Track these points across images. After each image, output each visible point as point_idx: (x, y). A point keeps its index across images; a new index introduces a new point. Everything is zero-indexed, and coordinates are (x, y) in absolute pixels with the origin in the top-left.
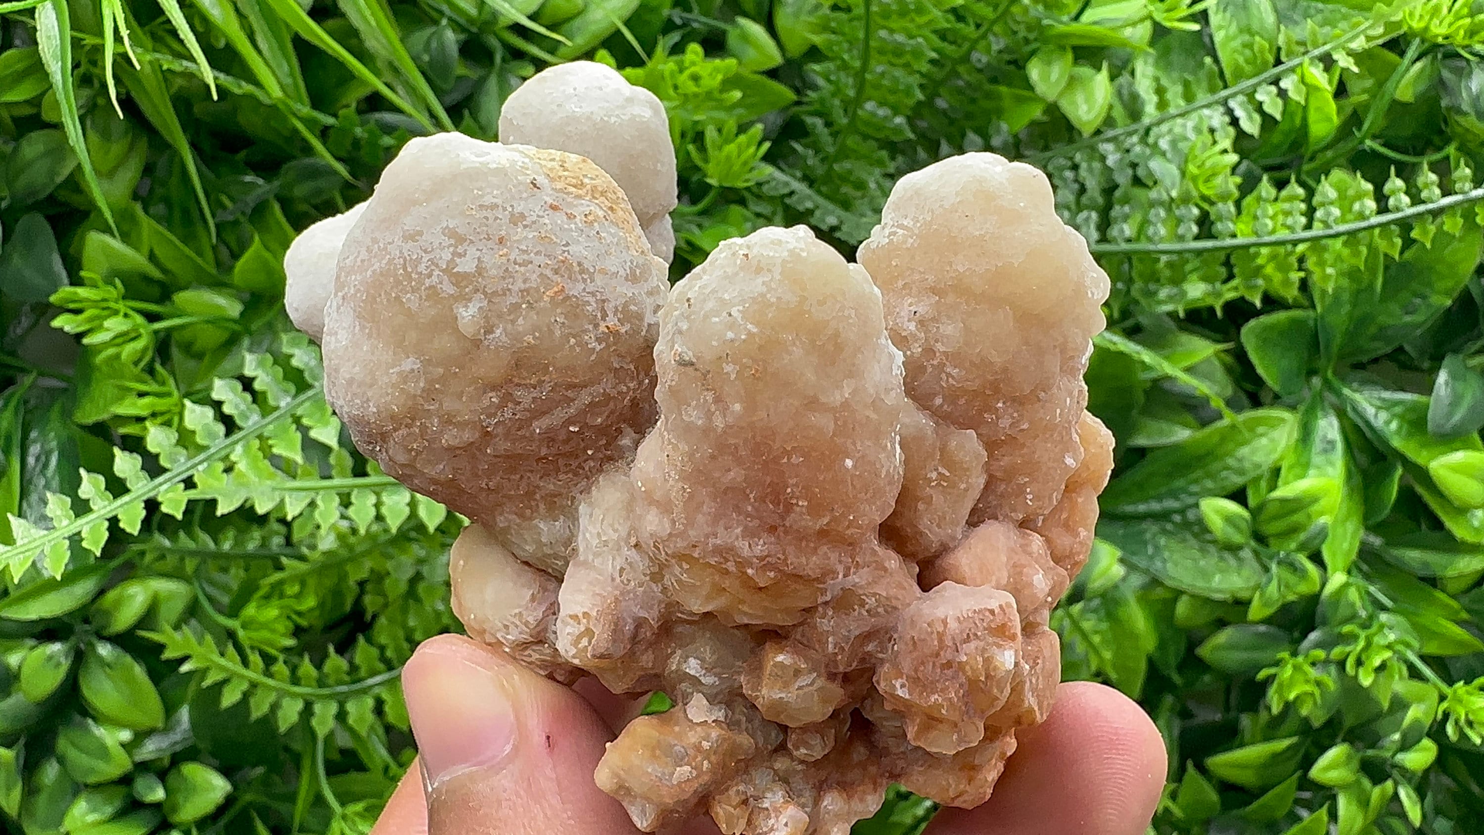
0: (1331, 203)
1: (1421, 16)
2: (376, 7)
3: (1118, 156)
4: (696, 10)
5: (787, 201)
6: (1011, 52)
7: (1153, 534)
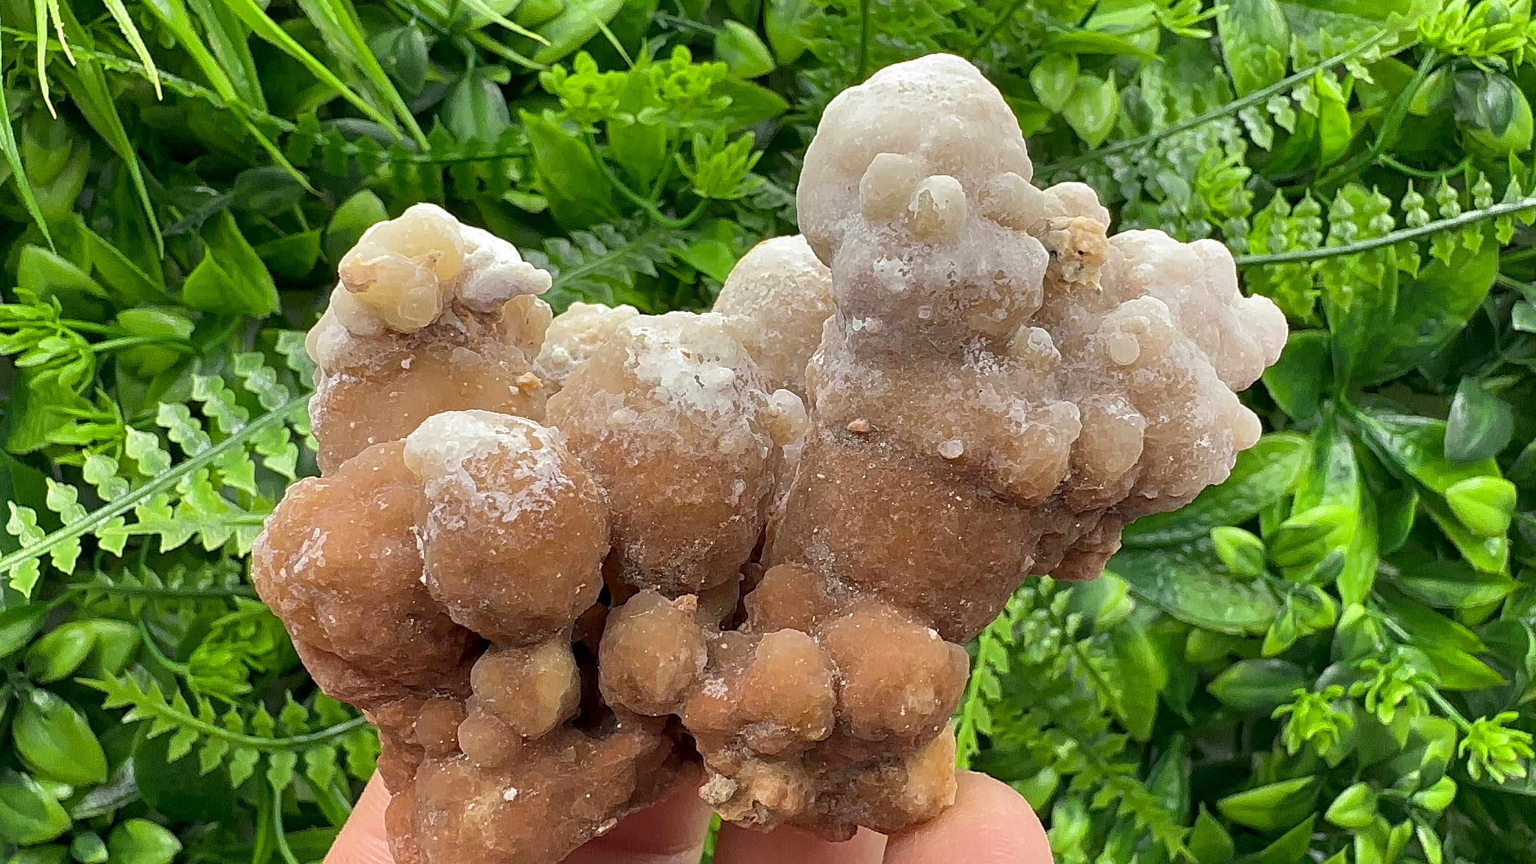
0: (1348, 219)
1: (1436, 26)
2: (340, 6)
3: (1125, 169)
4: (682, 13)
5: (779, 214)
6: (1013, 61)
7: (1163, 566)
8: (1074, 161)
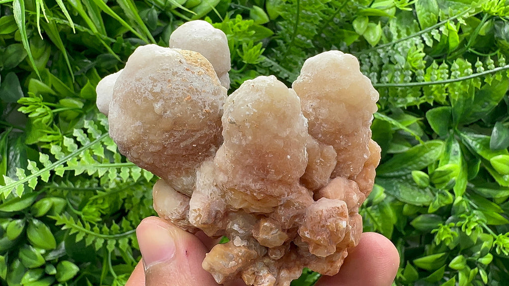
0: (457, 70)
1: (488, 6)
2: (130, 2)
3: (384, 54)
4: (239, 3)
5: (271, 69)
6: (347, 18)
7: (396, 183)
8: (367, 51)
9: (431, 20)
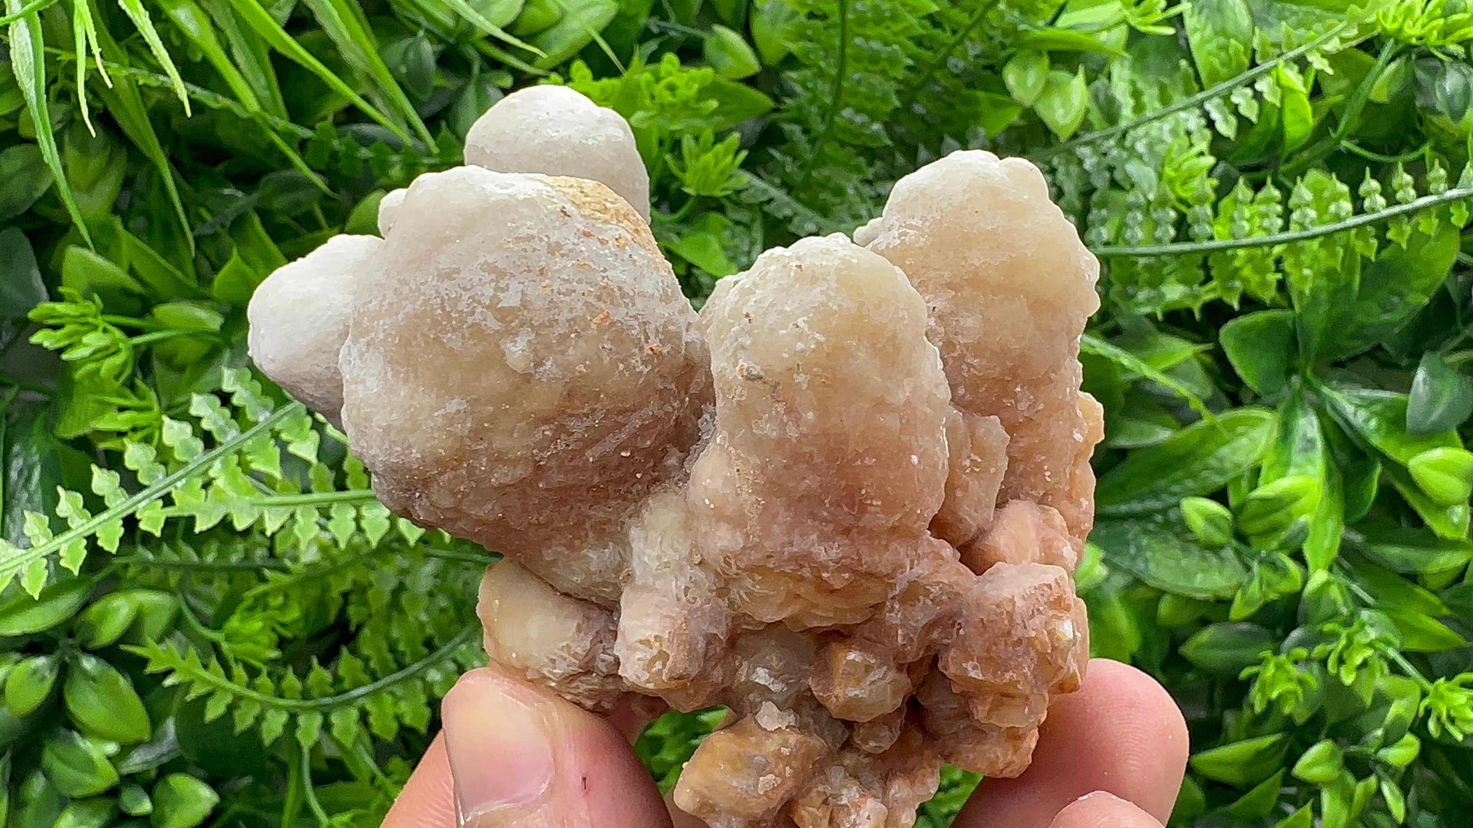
0: (1308, 205)
1: (1395, 18)
3: (1095, 159)
4: (673, 18)
5: (766, 208)
6: (988, 57)
7: (1136, 535)
8: (1047, 152)
9: (1231, 60)
